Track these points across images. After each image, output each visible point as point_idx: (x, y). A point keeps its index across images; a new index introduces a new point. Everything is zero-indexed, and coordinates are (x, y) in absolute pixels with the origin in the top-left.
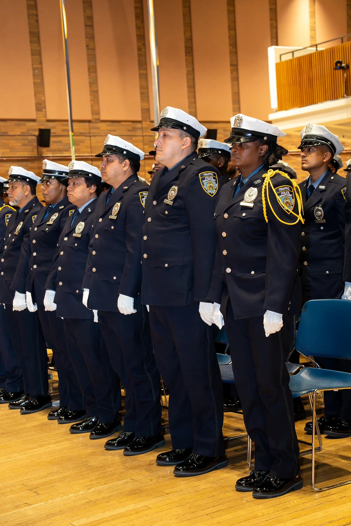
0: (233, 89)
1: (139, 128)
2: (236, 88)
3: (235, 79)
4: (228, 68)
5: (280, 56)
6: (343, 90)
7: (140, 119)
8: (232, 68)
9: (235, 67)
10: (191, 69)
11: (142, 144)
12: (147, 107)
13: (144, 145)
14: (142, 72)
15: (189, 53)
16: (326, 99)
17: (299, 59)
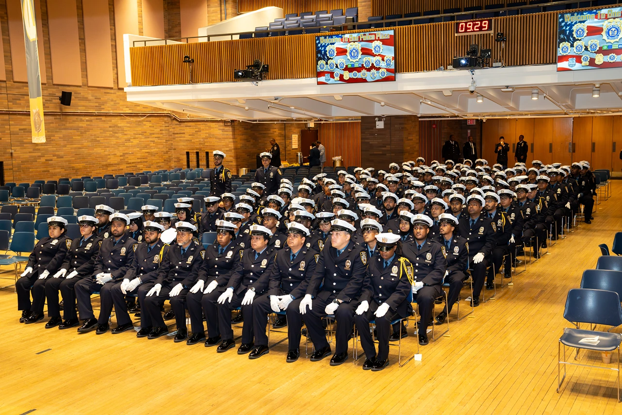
0: (81, 59)
1: (4, 87)
2: (84, 58)
3: (83, 51)
4: (77, 41)
5: (134, 42)
6: (189, 78)
7: (5, 79)
8: (80, 41)
9: (82, 41)
10: (47, 39)
11: (7, 101)
12: (11, 69)
13: (8, 102)
14: (5, 37)
15: (46, 25)
16: (175, 83)
17: (151, 48)
